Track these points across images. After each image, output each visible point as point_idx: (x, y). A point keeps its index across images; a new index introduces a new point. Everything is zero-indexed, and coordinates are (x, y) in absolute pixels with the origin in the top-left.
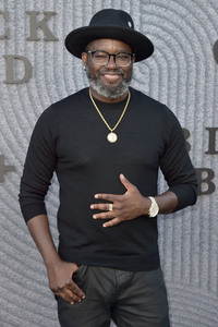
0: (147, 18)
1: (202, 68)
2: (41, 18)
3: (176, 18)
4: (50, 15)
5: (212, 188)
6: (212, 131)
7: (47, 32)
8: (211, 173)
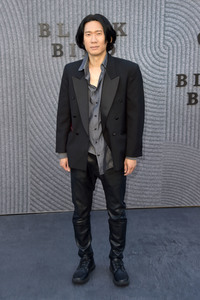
0: (167, 24)
1: (192, 46)
2: (119, 25)
3: (180, 24)
4: (122, 24)
5: (196, 102)
6: (197, 76)
7: (122, 32)
8: (196, 95)
